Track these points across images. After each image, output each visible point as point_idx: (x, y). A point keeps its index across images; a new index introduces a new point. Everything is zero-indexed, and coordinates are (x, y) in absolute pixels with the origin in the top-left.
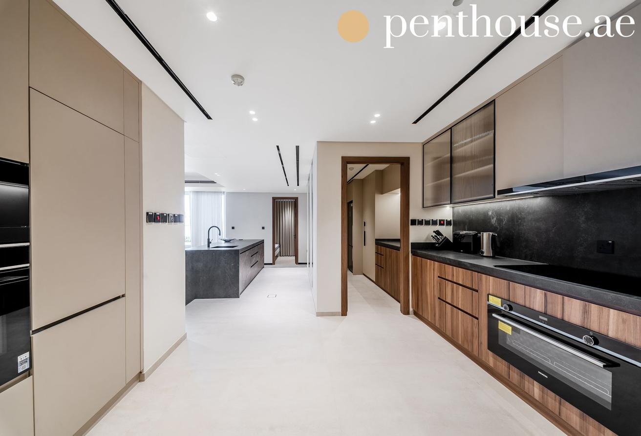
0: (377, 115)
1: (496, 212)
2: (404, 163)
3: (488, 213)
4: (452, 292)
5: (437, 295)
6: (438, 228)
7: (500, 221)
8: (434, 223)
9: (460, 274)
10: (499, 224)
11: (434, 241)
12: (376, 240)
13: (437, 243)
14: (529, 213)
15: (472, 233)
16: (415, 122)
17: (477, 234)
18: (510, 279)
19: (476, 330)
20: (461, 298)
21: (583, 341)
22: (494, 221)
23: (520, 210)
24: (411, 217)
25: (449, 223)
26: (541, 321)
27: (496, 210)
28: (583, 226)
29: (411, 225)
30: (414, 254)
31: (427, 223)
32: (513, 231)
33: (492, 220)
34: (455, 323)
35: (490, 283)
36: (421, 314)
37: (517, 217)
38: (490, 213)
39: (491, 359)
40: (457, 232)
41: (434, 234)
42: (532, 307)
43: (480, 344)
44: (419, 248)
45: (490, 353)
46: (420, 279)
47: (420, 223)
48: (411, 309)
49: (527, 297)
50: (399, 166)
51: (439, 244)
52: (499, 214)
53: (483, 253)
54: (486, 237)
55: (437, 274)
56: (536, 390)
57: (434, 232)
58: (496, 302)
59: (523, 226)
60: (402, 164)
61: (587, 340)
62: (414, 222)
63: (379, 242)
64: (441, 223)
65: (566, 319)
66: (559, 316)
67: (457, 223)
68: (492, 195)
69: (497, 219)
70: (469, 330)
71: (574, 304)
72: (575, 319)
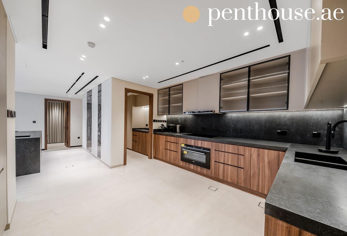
0: (147, 77)
2: (151, 96)
4: (170, 146)
5: (164, 148)
6: (162, 123)
7: (181, 121)
8: (161, 121)
9: (172, 139)
11: (161, 128)
12: (133, 129)
13: (162, 129)
15: (174, 125)
16: (159, 83)
17: (175, 126)
18: (187, 138)
19: (177, 156)
20: (173, 147)
21: (201, 150)
22: (180, 121)
23: (187, 118)
24: (154, 119)
25: (165, 121)
26: (194, 148)
27: (180, 117)
29: (154, 122)
30: (154, 133)
31: (159, 121)
34: (170, 156)
35: (182, 140)
36: (157, 157)
38: (179, 119)
39: (181, 163)
40: (169, 125)
41: (161, 126)
42: (191, 145)
43: (178, 160)
44: (156, 131)
45: (181, 161)
46: (157, 144)
47: (157, 121)
48: (153, 156)
49: (191, 142)
50: (149, 96)
51: (163, 129)
52: (181, 119)
53: (177, 132)
54: (178, 126)
55: (164, 140)
56: (192, 166)
57: (161, 125)
58: (183, 145)
60: (150, 96)
61: (202, 149)
62: (154, 121)
63: (134, 130)
64: (163, 121)
65: (198, 146)
66: (197, 146)
67: (168, 122)
68: (182, 113)
70: (175, 157)
71: (200, 142)
72: (200, 145)
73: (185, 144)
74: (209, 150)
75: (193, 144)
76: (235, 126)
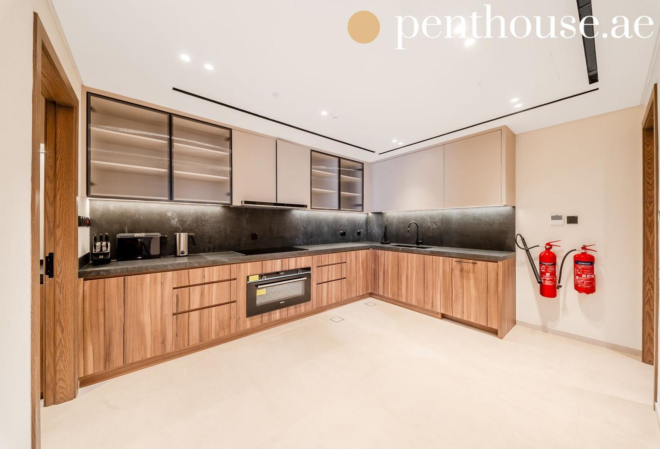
1: (177, 213)
3: (166, 214)
4: (202, 294)
5: (171, 312)
7: (182, 222)
10: (182, 225)
14: (212, 217)
19: (234, 312)
20: (216, 294)
23: (204, 214)
26: (281, 275)
27: (177, 211)
28: (245, 226)
32: (198, 231)
33: (173, 221)
35: (248, 268)
37: (201, 219)
38: (170, 214)
39: (248, 323)
43: (238, 320)
45: (249, 318)
49: (273, 266)
58: (255, 278)
59: (207, 226)
61: (300, 272)
66: (288, 269)
68: (229, 202)
69: (178, 220)
70: (227, 317)
71: (293, 260)
72: (292, 267)
73: (260, 273)
74: (309, 269)
75: (278, 269)
76: (305, 228)
